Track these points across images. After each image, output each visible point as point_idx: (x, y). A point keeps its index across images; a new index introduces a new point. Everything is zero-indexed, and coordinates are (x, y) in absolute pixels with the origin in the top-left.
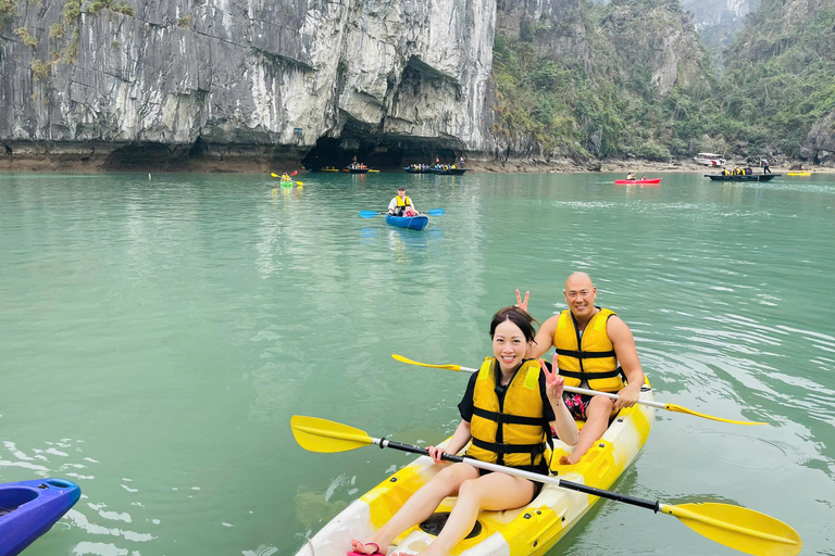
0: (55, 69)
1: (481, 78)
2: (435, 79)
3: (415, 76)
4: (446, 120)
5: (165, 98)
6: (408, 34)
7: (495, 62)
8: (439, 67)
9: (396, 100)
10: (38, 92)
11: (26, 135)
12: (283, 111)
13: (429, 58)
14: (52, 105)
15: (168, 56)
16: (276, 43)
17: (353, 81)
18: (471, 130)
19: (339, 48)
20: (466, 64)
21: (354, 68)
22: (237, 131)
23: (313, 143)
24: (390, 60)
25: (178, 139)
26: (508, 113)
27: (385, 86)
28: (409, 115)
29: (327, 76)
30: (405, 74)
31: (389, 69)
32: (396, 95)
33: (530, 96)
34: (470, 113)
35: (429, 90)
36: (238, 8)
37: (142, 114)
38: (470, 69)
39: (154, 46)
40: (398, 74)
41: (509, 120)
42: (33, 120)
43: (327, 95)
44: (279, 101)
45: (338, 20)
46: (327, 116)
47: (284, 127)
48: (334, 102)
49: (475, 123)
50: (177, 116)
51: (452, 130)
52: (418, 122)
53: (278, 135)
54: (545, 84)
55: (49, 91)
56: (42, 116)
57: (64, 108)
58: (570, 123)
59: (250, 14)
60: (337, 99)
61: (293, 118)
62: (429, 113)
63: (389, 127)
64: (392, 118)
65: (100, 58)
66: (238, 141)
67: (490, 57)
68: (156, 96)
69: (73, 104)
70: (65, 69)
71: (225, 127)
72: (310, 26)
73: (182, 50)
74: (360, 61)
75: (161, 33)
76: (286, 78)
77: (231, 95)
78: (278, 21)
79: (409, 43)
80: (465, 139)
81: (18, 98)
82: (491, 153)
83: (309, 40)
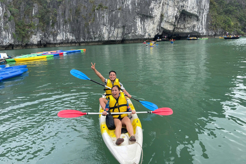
0: (90, 24)
1: (205, 13)
2: (190, 16)
3: (184, 15)
4: (194, 26)
5: (115, 29)
6: (181, 4)
7: (210, 8)
8: (191, 12)
9: (178, 23)
10: (86, 30)
11: (83, 40)
12: (145, 30)
13: (188, 10)
14: (89, 33)
15: (115, 18)
16: (143, 11)
17: (165, 19)
18: (202, 29)
19: (161, 10)
20: (200, 10)
21: (165, 15)
22: (133, 36)
23: (154, 37)
24: (176, 12)
25: (118, 39)
26: (215, 23)
27: (174, 19)
28: (182, 26)
29: (157, 19)
30: (181, 16)
31: (175, 15)
32: (178, 21)
33: (223, 17)
34: (202, 24)
35: (189, 19)
36: (133, 3)
37: (109, 33)
38: (202, 11)
39: (112, 16)
40: (178, 15)
41: (215, 25)
42: (85, 37)
43: (157, 24)
44: (144, 27)
45: (160, 3)
46: (157, 29)
47: (145, 34)
48: (159, 25)
49: (203, 27)
50: (118, 33)
51: (196, 30)
52: (185, 28)
53: (144, 36)
54: (228, 12)
55: (88, 29)
56: (87, 35)
57: (92, 33)
58: (237, 24)
59: (136, 5)
60: (160, 24)
61: (147, 31)
62: (188, 25)
63: (176, 30)
64: (177, 28)
65: (99, 20)
66: (133, 38)
67: (208, 7)
68: (113, 28)
69: (93, 32)
70: (92, 24)
71: (130, 35)
72: (152, 5)
73: (119, 16)
74: (167, 13)
75: (114, 12)
76: (146, 20)
77: (131, 26)
78: (144, 5)
79: (182, 6)
80: (200, 32)
81: (81, 32)
82: (209, 35)
83: (152, 10)
